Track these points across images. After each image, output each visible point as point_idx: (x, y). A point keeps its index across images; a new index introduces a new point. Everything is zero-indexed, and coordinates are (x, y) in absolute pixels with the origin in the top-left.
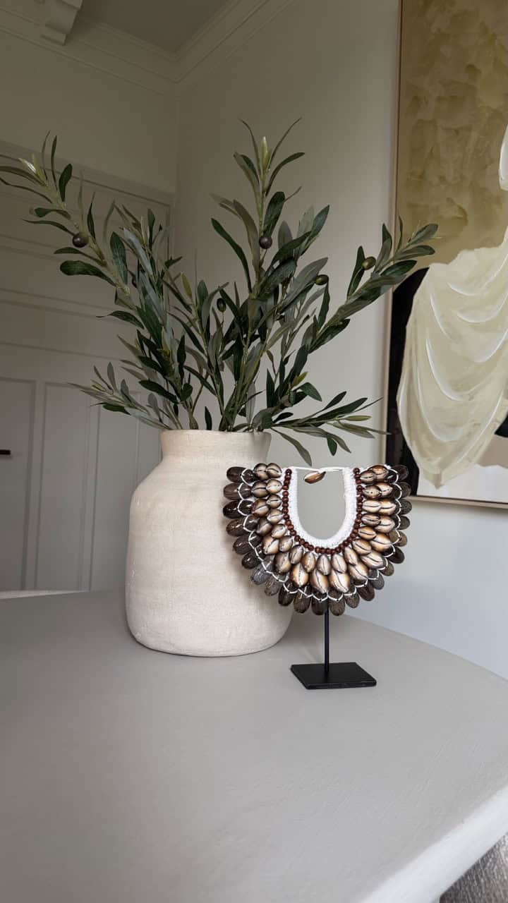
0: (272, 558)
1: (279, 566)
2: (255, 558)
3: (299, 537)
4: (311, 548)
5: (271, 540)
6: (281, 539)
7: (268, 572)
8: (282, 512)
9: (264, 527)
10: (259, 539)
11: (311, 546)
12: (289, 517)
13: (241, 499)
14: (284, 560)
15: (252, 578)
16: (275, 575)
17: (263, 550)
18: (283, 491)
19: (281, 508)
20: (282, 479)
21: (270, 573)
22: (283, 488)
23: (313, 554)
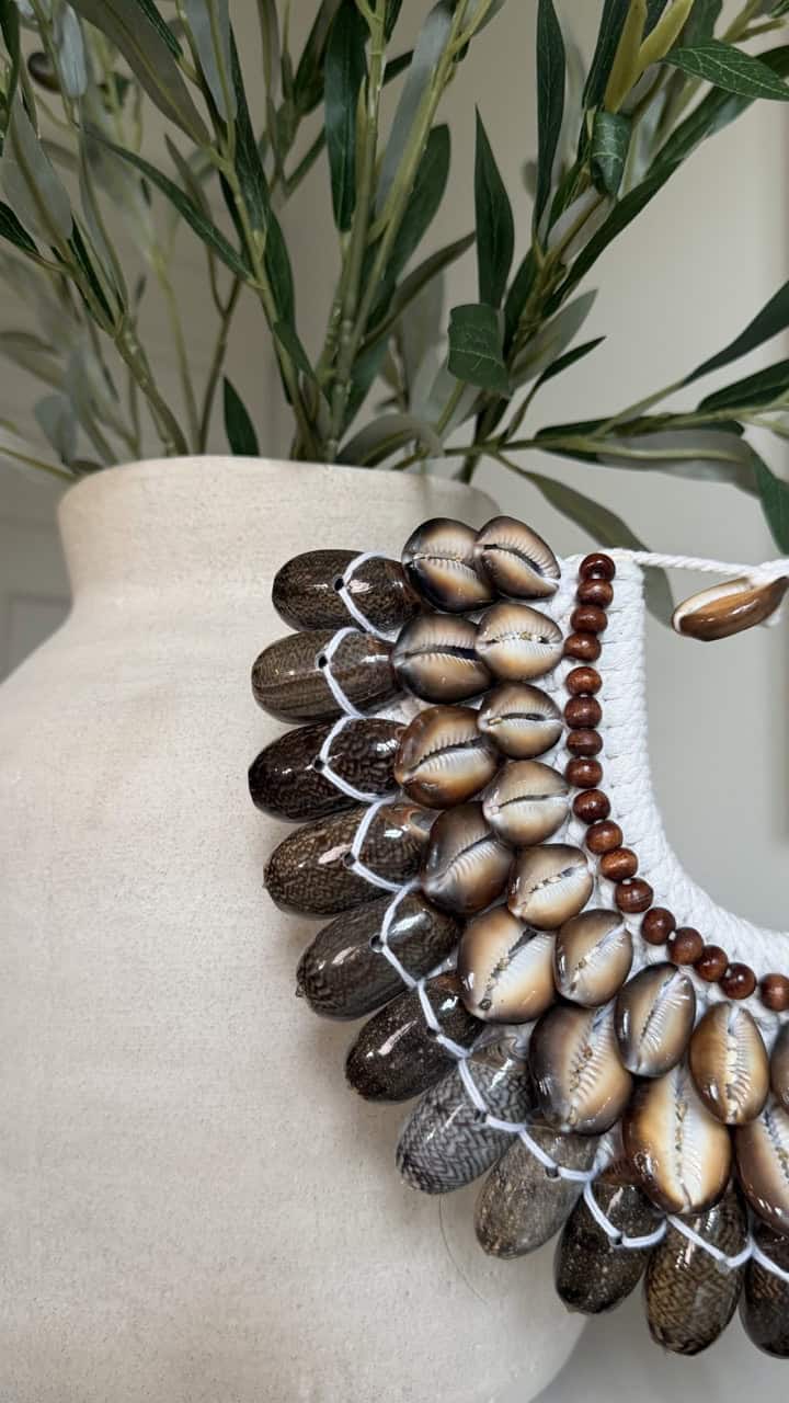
0: (519, 1038)
1: (558, 1089)
2: (419, 1040)
3: (668, 917)
4: (736, 980)
5: (513, 933)
6: (563, 930)
7: (492, 1122)
8: (569, 779)
9: (470, 863)
10: (439, 931)
11: (741, 969)
12: (605, 806)
13: (340, 713)
14: (588, 1053)
15: (406, 1160)
16: (538, 1140)
17: (464, 996)
18: (566, 667)
19: (560, 759)
20: (562, 606)
21: (509, 1127)
22: (569, 654)
23: (746, 1013)
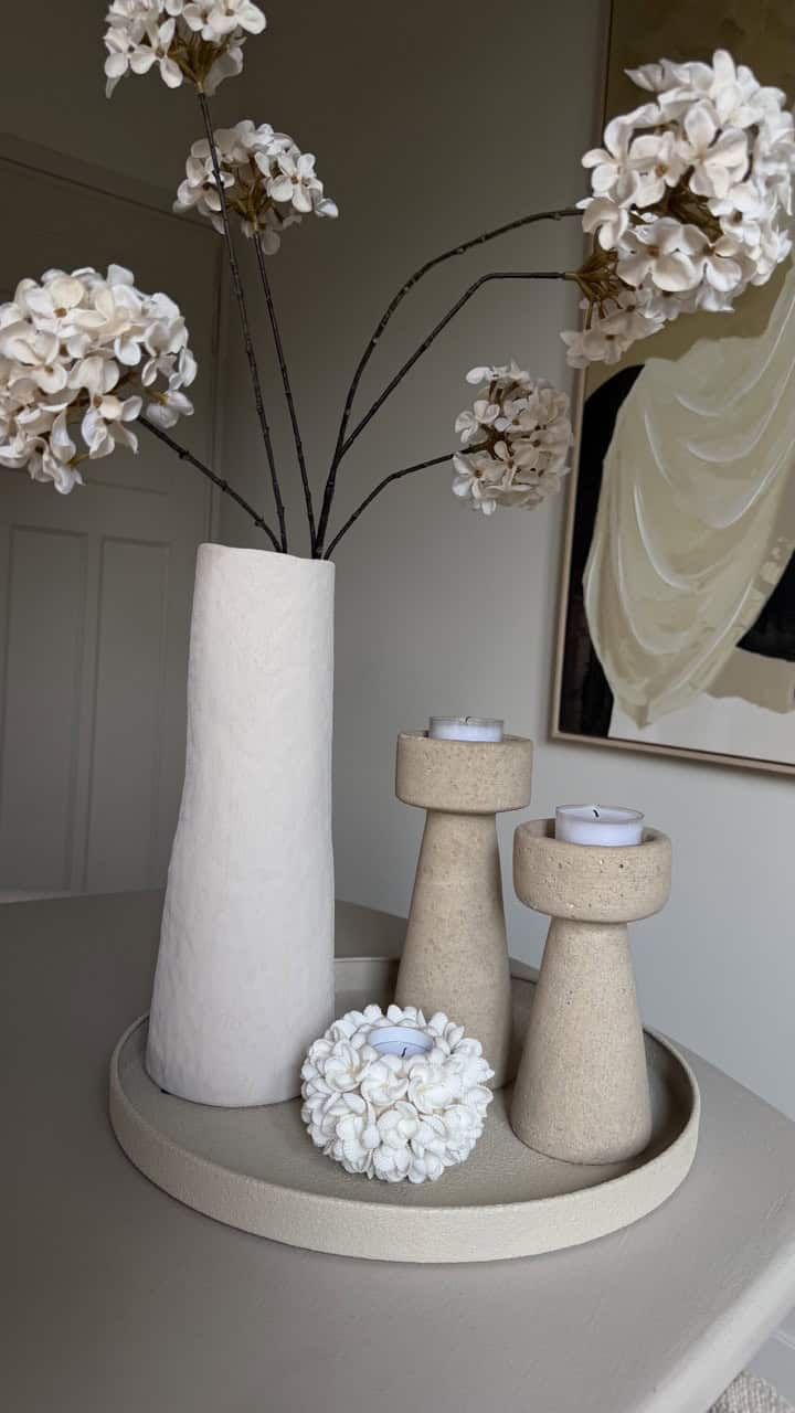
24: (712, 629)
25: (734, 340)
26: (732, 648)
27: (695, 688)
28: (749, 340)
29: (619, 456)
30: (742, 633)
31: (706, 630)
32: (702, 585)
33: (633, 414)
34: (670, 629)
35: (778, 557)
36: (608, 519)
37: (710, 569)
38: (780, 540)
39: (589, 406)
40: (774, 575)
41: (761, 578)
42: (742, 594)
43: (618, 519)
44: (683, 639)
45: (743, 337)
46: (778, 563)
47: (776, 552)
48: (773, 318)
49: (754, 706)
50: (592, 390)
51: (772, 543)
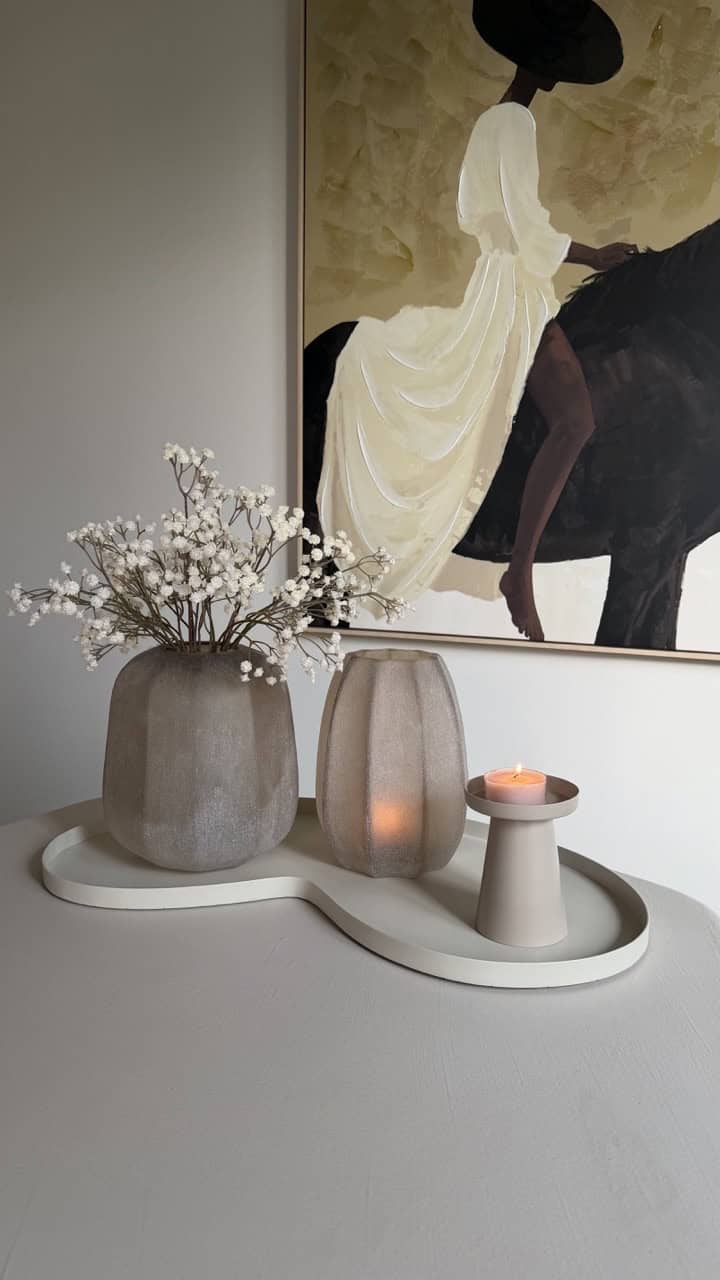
24: (432, 540)
25: (434, 308)
26: (451, 554)
27: (421, 585)
28: (448, 310)
29: (340, 397)
30: (456, 542)
31: (426, 540)
32: (422, 505)
33: (349, 362)
34: (399, 540)
35: (480, 484)
36: (335, 449)
37: (428, 491)
38: (482, 471)
39: (306, 352)
40: (478, 497)
41: (468, 500)
42: (454, 513)
43: (344, 449)
44: (409, 547)
45: (444, 306)
46: (482, 488)
47: (479, 480)
48: (468, 294)
49: (469, 598)
50: (310, 340)
51: (476, 473)
